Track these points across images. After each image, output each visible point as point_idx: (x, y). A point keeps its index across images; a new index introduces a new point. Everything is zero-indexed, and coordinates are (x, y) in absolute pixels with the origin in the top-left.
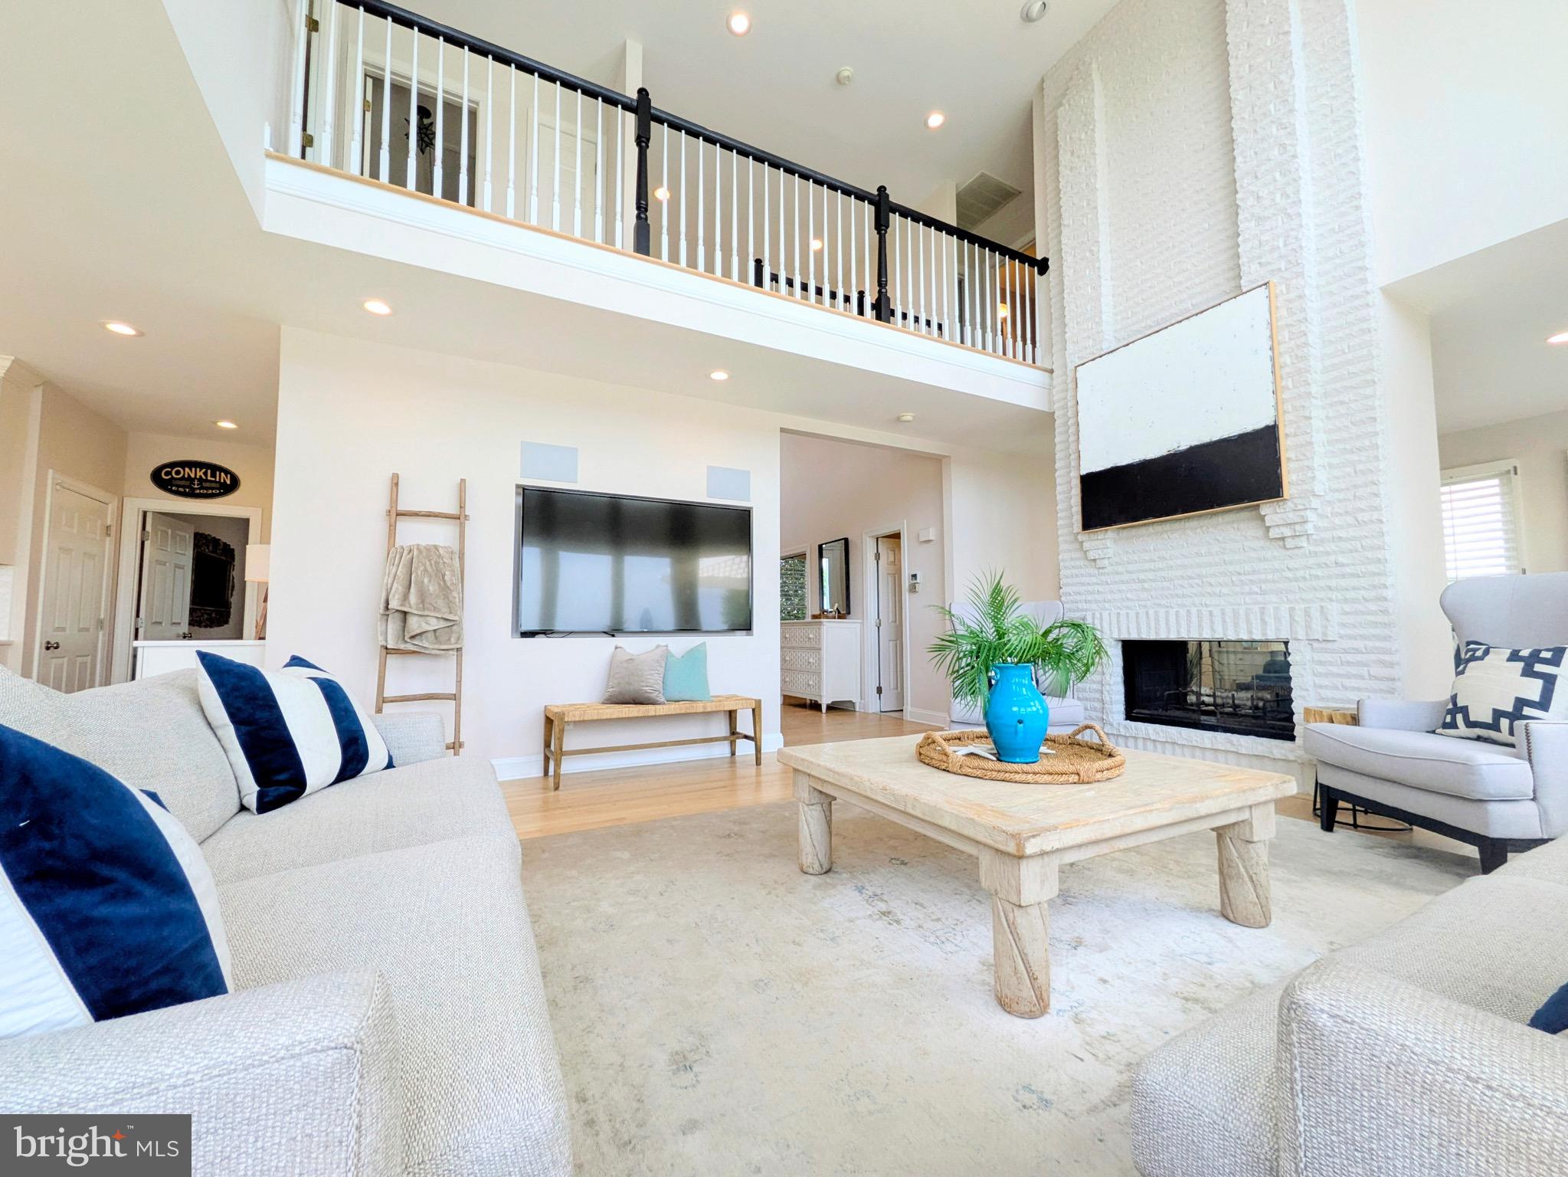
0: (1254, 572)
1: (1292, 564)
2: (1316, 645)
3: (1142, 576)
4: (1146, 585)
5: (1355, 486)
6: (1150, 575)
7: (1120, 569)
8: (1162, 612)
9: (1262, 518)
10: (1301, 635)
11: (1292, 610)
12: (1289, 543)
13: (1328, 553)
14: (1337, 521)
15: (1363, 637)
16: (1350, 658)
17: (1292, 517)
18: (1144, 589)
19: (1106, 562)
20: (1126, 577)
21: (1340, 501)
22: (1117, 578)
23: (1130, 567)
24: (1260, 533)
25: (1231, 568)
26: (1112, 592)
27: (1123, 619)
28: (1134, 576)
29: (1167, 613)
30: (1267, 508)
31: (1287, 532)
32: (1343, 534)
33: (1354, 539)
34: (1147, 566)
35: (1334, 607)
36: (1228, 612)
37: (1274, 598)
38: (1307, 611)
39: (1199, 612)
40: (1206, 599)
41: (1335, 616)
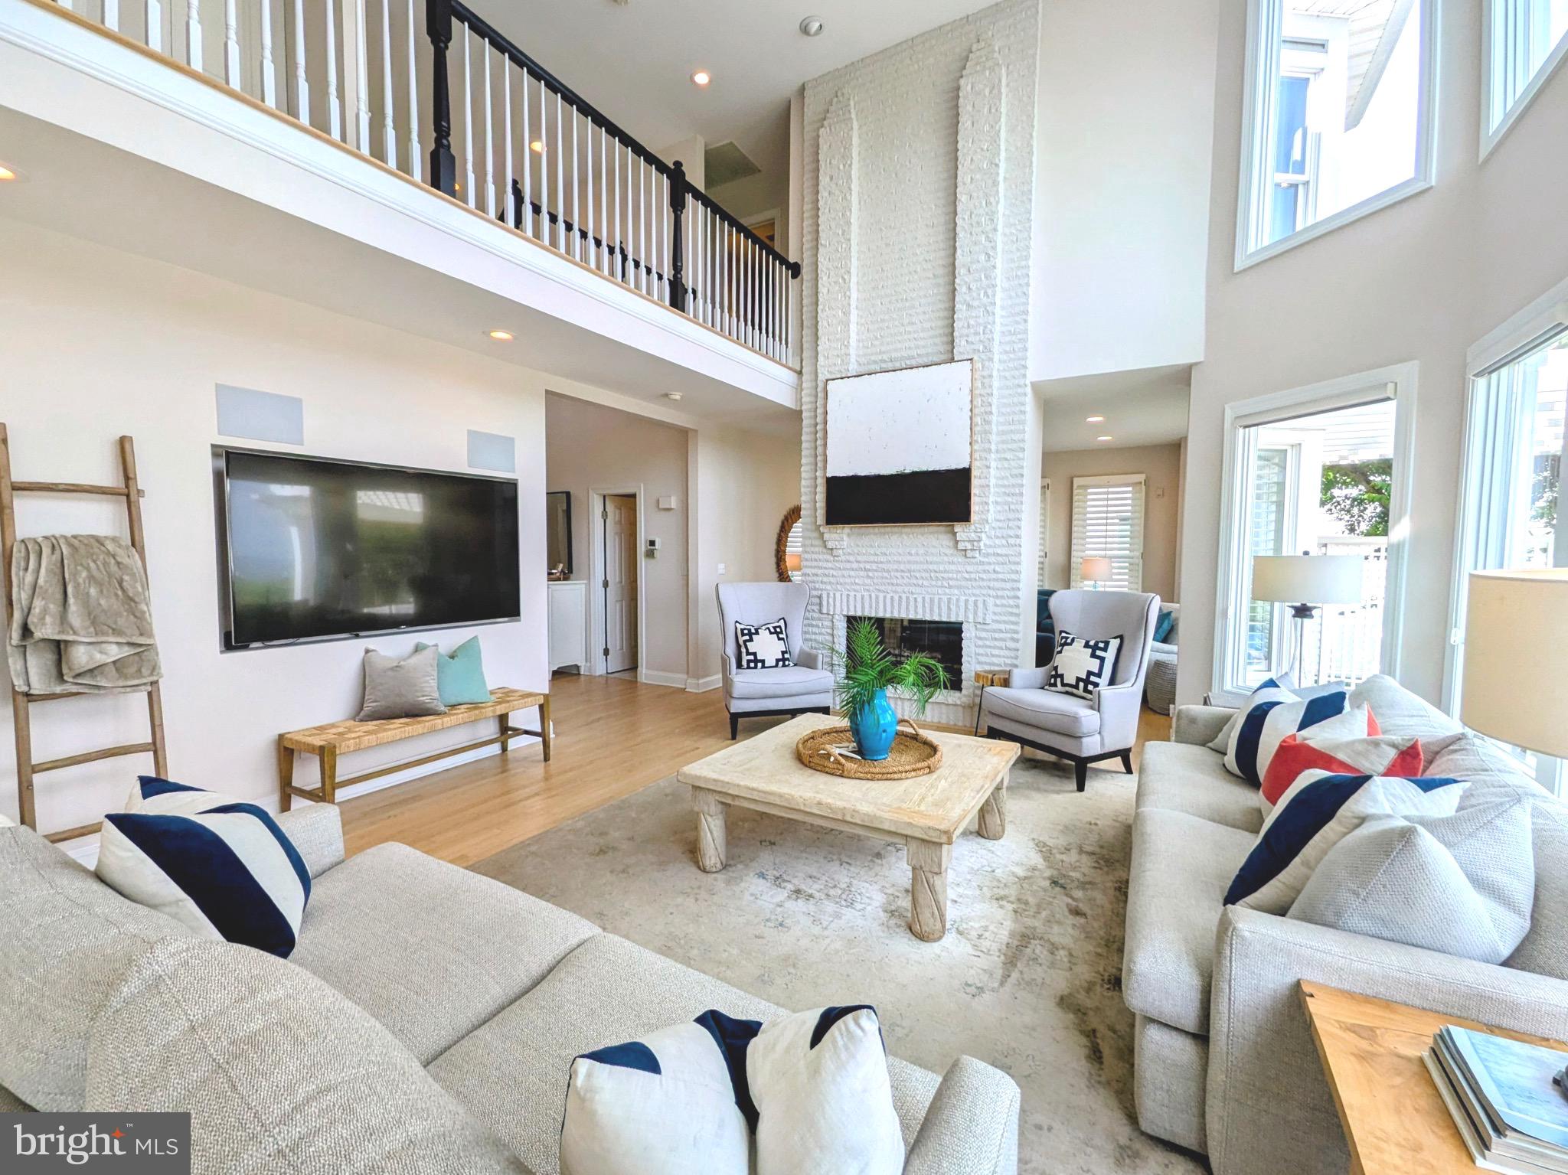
0: (946, 571)
1: (969, 568)
2: (978, 626)
3: (868, 566)
4: (870, 574)
5: (1009, 520)
6: (874, 567)
7: (851, 558)
8: (881, 596)
9: (954, 534)
10: (971, 619)
11: (967, 601)
12: (969, 554)
13: (990, 563)
14: (997, 542)
15: (1005, 622)
16: (997, 635)
17: (973, 536)
18: (868, 577)
19: (841, 552)
20: (855, 566)
21: (1000, 528)
22: (848, 565)
23: (859, 558)
24: (951, 544)
25: (931, 567)
26: (844, 576)
27: (851, 599)
28: (862, 565)
29: (885, 597)
30: (959, 528)
31: (969, 546)
32: (999, 551)
33: (1006, 555)
34: (872, 558)
35: (990, 601)
36: (927, 600)
37: (956, 591)
38: (975, 603)
39: (908, 598)
40: (913, 589)
41: (991, 608)
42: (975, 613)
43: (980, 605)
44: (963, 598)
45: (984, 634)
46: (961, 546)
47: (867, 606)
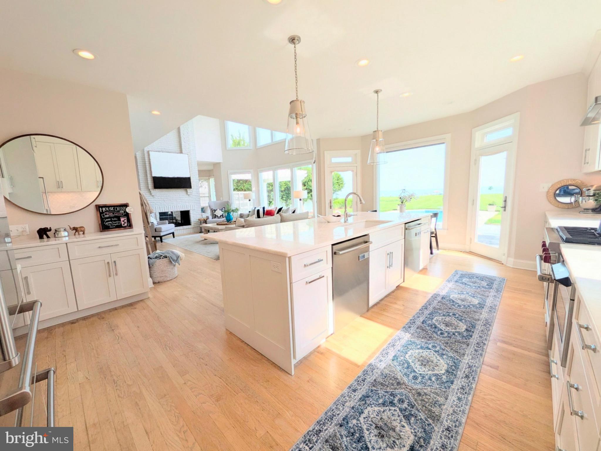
0: (185, 199)
1: (190, 198)
3: (164, 199)
4: (165, 201)
6: (166, 199)
7: (159, 198)
8: (170, 206)
10: (191, 209)
12: (190, 195)
13: (194, 197)
14: (195, 193)
15: (199, 209)
16: (197, 212)
17: (191, 192)
18: (165, 202)
19: (155, 196)
20: (160, 199)
21: (196, 190)
22: (159, 199)
23: (162, 197)
24: (186, 193)
25: (181, 199)
26: (157, 202)
27: (161, 208)
28: (163, 199)
29: (171, 207)
30: (188, 190)
32: (196, 195)
34: (165, 197)
35: (195, 205)
36: (182, 206)
37: (187, 204)
38: (192, 206)
39: (177, 206)
40: (178, 204)
41: (196, 206)
42: (193, 208)
43: (193, 206)
44: (189, 205)
45: (194, 212)
46: (188, 194)
47: (166, 209)
